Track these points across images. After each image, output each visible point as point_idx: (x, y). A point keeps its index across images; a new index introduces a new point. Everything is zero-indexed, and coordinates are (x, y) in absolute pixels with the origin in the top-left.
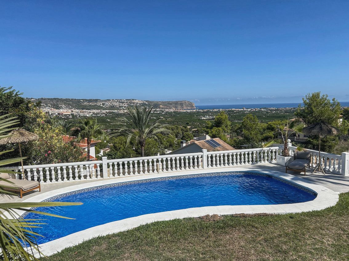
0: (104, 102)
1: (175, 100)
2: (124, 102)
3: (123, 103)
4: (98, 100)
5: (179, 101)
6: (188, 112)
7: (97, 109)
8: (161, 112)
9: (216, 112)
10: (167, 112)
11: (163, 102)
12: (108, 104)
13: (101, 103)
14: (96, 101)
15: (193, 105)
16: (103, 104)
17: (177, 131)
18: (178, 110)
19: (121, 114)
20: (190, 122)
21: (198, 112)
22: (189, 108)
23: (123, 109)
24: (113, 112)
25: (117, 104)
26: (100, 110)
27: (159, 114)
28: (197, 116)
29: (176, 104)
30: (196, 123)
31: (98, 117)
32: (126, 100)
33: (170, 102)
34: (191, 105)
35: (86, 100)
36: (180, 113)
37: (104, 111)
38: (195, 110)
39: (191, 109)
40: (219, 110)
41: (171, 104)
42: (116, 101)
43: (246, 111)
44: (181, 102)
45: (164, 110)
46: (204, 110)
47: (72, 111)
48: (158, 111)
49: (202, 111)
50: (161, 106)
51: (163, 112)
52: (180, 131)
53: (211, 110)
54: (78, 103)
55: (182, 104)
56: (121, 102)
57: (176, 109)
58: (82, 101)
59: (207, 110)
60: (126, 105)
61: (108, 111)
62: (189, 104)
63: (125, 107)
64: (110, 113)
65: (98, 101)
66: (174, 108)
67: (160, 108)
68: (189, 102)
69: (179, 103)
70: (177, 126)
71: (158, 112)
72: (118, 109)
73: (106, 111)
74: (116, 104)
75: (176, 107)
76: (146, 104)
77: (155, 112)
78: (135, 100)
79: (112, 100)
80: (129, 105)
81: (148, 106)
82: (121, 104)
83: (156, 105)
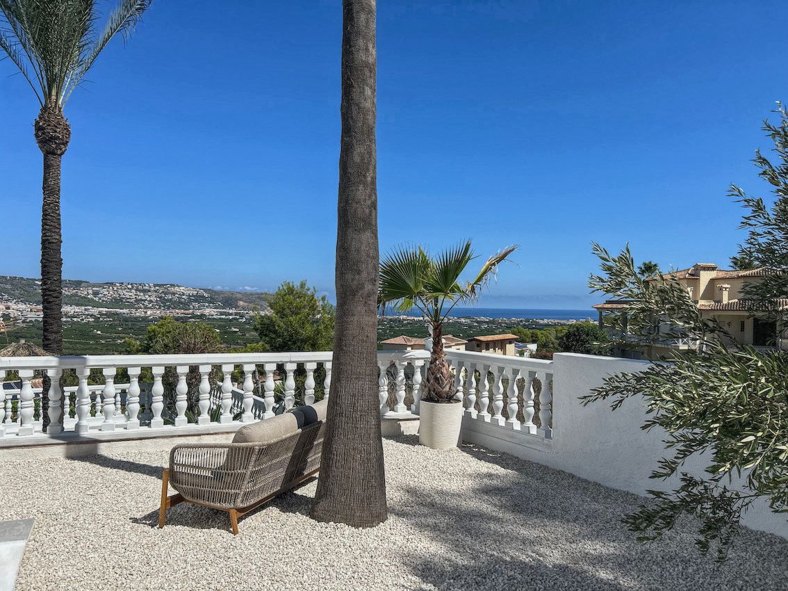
0: (97, 289)
2: (149, 291)
3: (145, 291)
4: (84, 282)
7: (77, 305)
8: (238, 317)
10: (252, 318)
11: (246, 295)
12: (107, 293)
13: (90, 292)
14: (78, 284)
16: (96, 294)
19: (136, 318)
23: (146, 308)
24: (118, 314)
25: (131, 295)
26: (83, 308)
27: (230, 321)
31: (74, 323)
32: (155, 286)
33: (262, 294)
37: (95, 311)
41: (265, 299)
42: (130, 286)
45: (246, 312)
48: (231, 314)
50: (241, 303)
51: (242, 316)
54: (27, 288)
56: (140, 291)
58: (40, 283)
60: (154, 299)
61: (104, 310)
63: (151, 301)
64: (108, 315)
65: (83, 285)
67: (239, 307)
71: (231, 317)
72: (131, 306)
73: (101, 309)
74: (128, 295)
76: (203, 296)
77: (224, 317)
78: (178, 286)
79: (118, 285)
80: (160, 298)
81: (210, 302)
82: (142, 294)
83: (229, 301)
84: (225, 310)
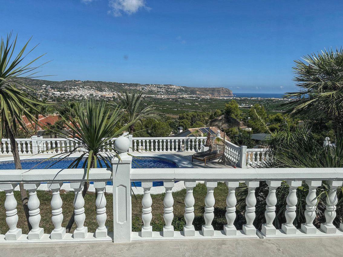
0: (143, 87)
1: (212, 87)
2: (162, 88)
3: (160, 88)
4: (138, 84)
5: (216, 88)
6: (224, 100)
8: (197, 98)
9: (253, 100)
10: (203, 99)
11: (200, 89)
12: (147, 89)
13: (141, 88)
14: (136, 85)
15: (231, 93)
16: (143, 89)
18: (214, 96)
19: (158, 99)
21: (235, 100)
22: (226, 95)
23: (161, 94)
24: (151, 97)
25: (155, 89)
27: (194, 100)
29: (213, 91)
32: (164, 85)
33: (207, 88)
34: (228, 92)
35: (127, 84)
36: (216, 100)
37: (143, 96)
38: (232, 97)
39: (228, 97)
40: (257, 99)
41: (208, 91)
42: (155, 86)
43: (286, 101)
44: (218, 89)
45: (200, 96)
46: (242, 98)
47: (114, 94)
48: (194, 97)
49: (239, 99)
50: (198, 92)
51: (199, 98)
53: (249, 98)
54: (119, 87)
55: (219, 91)
56: (159, 88)
57: (212, 96)
58: (123, 85)
59: (244, 98)
60: (164, 91)
61: (146, 95)
62: (227, 91)
63: (163, 92)
64: (148, 97)
65: (138, 85)
66: (211, 95)
67: (197, 94)
68: (226, 89)
69: (216, 89)
71: (194, 98)
72: (155, 94)
74: (154, 89)
75: (212, 94)
76: (183, 90)
77: (191, 98)
78: (173, 85)
79: (150, 85)
80: (166, 90)
81: (185, 92)
82: (159, 89)
83: (193, 92)
84: (191, 96)
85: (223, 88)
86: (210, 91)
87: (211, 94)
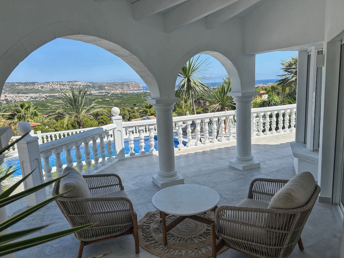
0: (42, 85)
1: (121, 81)
2: (65, 85)
3: (63, 85)
4: (36, 82)
5: (125, 82)
6: (135, 93)
7: (35, 93)
8: (107, 94)
10: (113, 94)
11: (108, 84)
12: (48, 87)
13: (40, 87)
14: (33, 83)
15: (140, 86)
16: (42, 87)
17: (124, 113)
18: (124, 91)
20: (137, 103)
21: (145, 93)
22: (136, 89)
24: (54, 96)
25: (57, 87)
26: (38, 94)
27: (104, 96)
28: (144, 96)
29: (122, 85)
30: (143, 104)
31: (36, 101)
32: (68, 82)
33: (115, 83)
35: (22, 83)
36: (127, 94)
37: (44, 95)
38: (142, 91)
39: (138, 90)
41: (117, 85)
42: (56, 83)
44: (127, 83)
45: (109, 91)
47: (6, 96)
48: (103, 93)
49: (149, 92)
50: (106, 87)
51: (109, 93)
52: (127, 112)
54: (12, 87)
55: (128, 85)
57: (122, 91)
58: (17, 84)
60: (68, 88)
61: (48, 95)
62: (136, 85)
64: (50, 96)
65: (36, 84)
66: (120, 90)
67: (106, 89)
68: (135, 82)
70: (123, 107)
72: (59, 92)
73: (46, 94)
74: (56, 87)
76: (89, 86)
77: (100, 94)
78: (78, 82)
79: (51, 83)
80: (71, 87)
81: (93, 88)
82: (62, 86)
83: (101, 87)
84: (99, 91)
85: (132, 82)
86: (119, 86)
87: (121, 88)
